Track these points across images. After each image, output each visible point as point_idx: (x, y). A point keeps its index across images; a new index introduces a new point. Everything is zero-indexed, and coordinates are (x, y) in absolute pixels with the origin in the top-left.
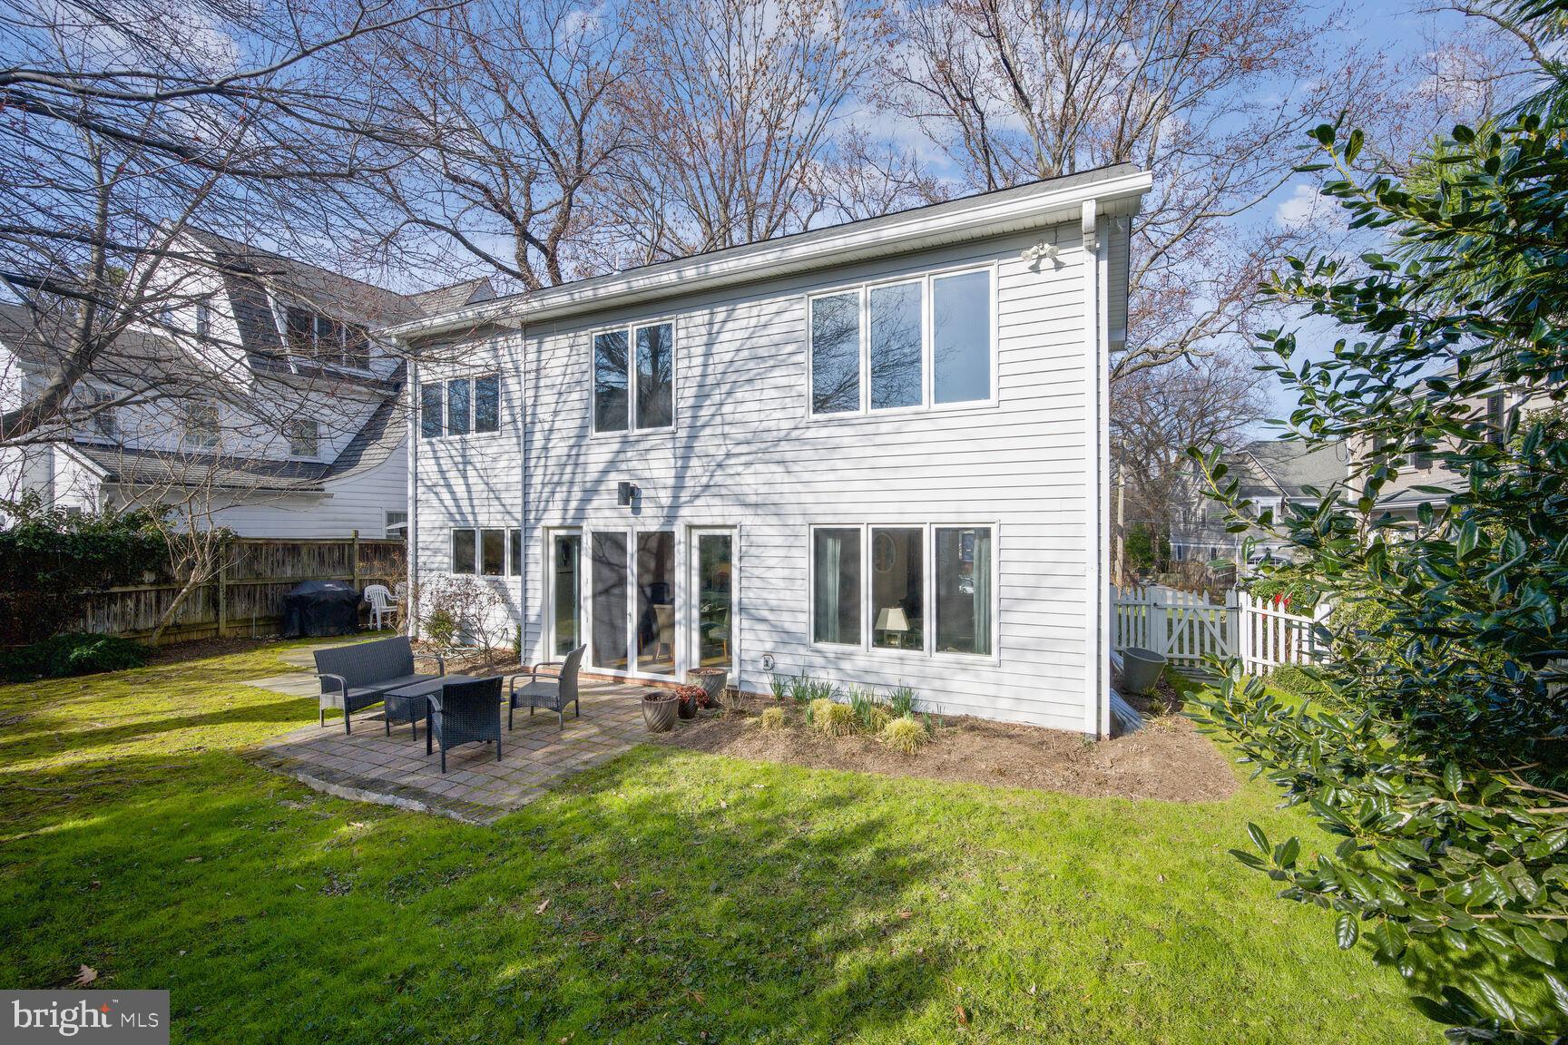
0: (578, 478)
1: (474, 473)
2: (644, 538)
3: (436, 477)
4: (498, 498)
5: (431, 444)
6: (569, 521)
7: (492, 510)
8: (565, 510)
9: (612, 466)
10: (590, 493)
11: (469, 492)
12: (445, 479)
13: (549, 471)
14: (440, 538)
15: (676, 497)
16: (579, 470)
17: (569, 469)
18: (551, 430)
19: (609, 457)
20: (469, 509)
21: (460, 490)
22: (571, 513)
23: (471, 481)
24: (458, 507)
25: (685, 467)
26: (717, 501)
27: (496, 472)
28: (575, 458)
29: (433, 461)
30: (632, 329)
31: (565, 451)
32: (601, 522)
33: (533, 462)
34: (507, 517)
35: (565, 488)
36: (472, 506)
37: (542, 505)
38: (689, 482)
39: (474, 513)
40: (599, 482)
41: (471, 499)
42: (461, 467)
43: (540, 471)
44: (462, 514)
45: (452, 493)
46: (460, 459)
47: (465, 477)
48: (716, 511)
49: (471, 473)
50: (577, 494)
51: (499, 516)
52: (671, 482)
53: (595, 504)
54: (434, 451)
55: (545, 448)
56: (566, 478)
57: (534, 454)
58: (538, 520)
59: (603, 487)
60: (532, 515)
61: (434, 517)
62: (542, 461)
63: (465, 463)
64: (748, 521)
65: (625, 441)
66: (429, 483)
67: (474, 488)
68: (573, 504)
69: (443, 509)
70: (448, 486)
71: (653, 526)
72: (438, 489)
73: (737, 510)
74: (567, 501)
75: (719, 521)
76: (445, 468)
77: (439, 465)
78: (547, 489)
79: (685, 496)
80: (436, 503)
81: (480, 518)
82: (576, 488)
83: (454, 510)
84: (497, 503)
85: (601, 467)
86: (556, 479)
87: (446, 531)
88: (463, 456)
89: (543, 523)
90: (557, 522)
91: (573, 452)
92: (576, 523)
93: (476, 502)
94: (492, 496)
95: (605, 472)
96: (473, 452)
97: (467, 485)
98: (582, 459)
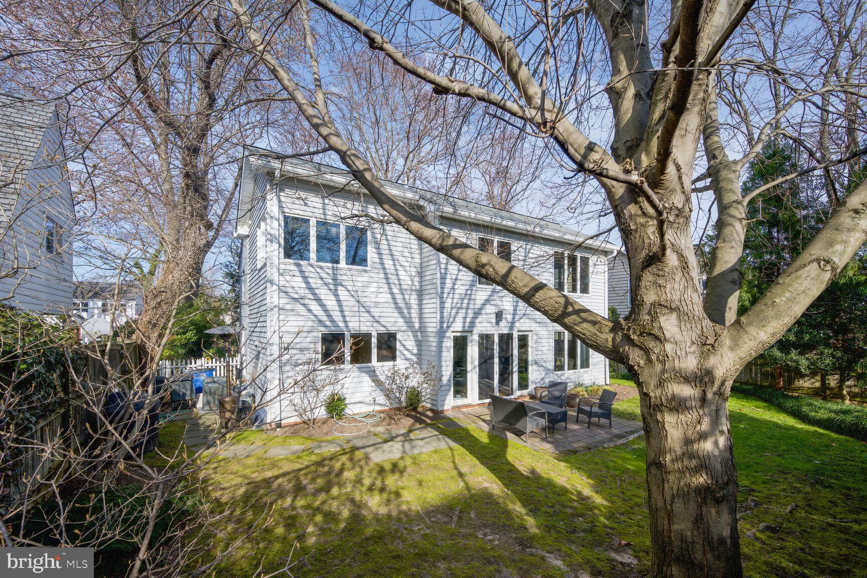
0: (471, 306)
1: (346, 293)
2: (501, 336)
3: (304, 292)
4: (368, 312)
5: (298, 265)
6: (466, 328)
7: (362, 319)
8: (464, 322)
9: (487, 301)
10: (477, 313)
11: (340, 306)
12: (314, 294)
13: (455, 301)
14: (308, 340)
15: (514, 318)
16: (472, 302)
17: (466, 301)
18: (456, 279)
19: (485, 298)
20: (341, 319)
21: (331, 303)
22: (467, 324)
23: (342, 298)
24: (329, 316)
25: (517, 306)
26: (527, 321)
27: (366, 294)
28: (469, 295)
29: (300, 279)
30: (496, 240)
31: (464, 292)
32: (483, 329)
33: (445, 295)
34: (375, 324)
35: (464, 311)
36: (344, 316)
37: (451, 320)
38: (518, 312)
39: (345, 322)
40: (481, 309)
41: (342, 311)
42: (332, 287)
43: (450, 300)
44: (333, 321)
45: (322, 305)
46: (331, 281)
47: (336, 295)
48: (527, 325)
49: (341, 291)
50: (470, 315)
51: (369, 324)
52: (512, 312)
53: (479, 320)
54: (302, 272)
55: (453, 288)
56: (464, 305)
57: (446, 291)
58: (448, 327)
59: (483, 312)
60: (445, 325)
61: (301, 323)
62: (451, 295)
63: (335, 285)
64: (538, 329)
65: (494, 291)
66: (296, 296)
67: (344, 304)
68: (468, 320)
69: (312, 317)
70: (318, 300)
71: (505, 331)
72: (307, 301)
73: (534, 324)
74: (465, 318)
75: (528, 329)
76: (314, 286)
77: (307, 283)
78: (454, 311)
79: (517, 317)
80: (305, 313)
81: (350, 324)
82: (470, 311)
83: (324, 318)
84: (367, 315)
85: (482, 302)
86: (459, 305)
87: (315, 334)
88: (335, 280)
89: (452, 329)
90: (460, 329)
91: (469, 292)
92: (470, 329)
93: (346, 313)
94: (362, 309)
95: (484, 305)
96: (344, 277)
97: (339, 301)
98: (473, 297)
